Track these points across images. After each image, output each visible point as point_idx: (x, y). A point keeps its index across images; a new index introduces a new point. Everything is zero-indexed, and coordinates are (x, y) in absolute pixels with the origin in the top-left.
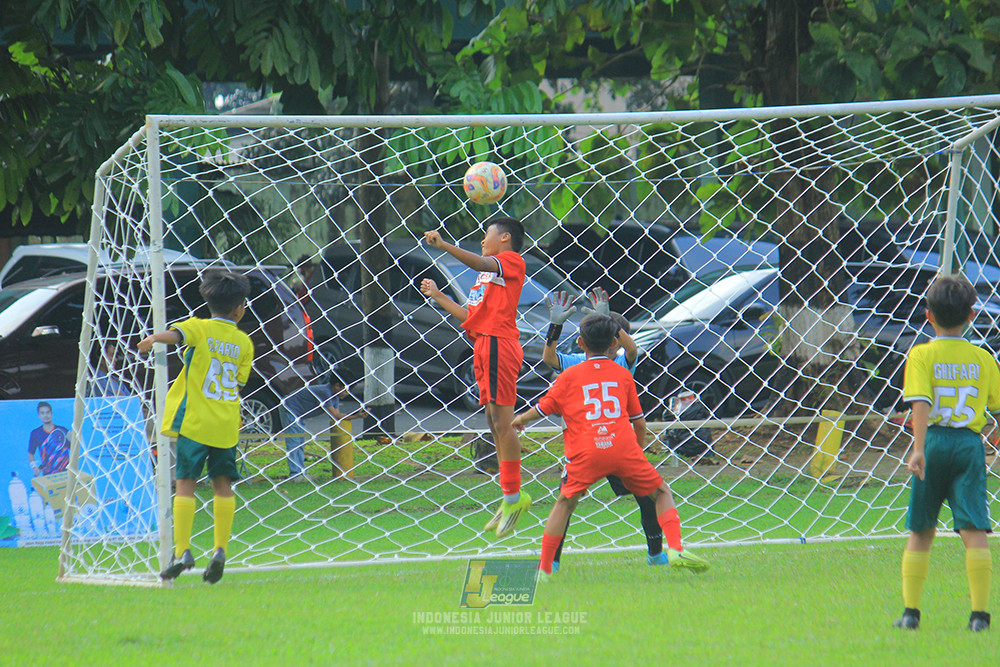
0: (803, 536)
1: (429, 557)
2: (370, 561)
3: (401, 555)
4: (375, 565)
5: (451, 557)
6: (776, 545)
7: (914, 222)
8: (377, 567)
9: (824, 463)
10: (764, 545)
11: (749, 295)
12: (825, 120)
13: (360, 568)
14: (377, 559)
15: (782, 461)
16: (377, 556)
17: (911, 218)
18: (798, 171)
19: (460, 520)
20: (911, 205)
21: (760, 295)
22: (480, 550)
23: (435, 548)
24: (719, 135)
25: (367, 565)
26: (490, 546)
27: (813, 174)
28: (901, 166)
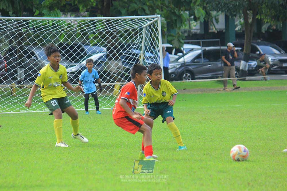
0: (112, 108)
1: (33, 111)
2: (20, 112)
3: (27, 111)
4: (21, 113)
5: (37, 112)
6: (106, 109)
7: (136, 42)
8: (22, 113)
9: (116, 93)
10: (104, 109)
11: (102, 57)
12: (117, 20)
13: (18, 114)
14: (22, 112)
15: (108, 92)
16: (22, 111)
17: (135, 41)
18: (112, 31)
19: (40, 104)
20: (135, 38)
21: (104, 57)
22: (44, 110)
23: (34, 110)
24: (95, 23)
25: (20, 113)
26: (46, 109)
27: (115, 32)
28: (133, 30)
